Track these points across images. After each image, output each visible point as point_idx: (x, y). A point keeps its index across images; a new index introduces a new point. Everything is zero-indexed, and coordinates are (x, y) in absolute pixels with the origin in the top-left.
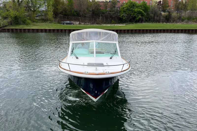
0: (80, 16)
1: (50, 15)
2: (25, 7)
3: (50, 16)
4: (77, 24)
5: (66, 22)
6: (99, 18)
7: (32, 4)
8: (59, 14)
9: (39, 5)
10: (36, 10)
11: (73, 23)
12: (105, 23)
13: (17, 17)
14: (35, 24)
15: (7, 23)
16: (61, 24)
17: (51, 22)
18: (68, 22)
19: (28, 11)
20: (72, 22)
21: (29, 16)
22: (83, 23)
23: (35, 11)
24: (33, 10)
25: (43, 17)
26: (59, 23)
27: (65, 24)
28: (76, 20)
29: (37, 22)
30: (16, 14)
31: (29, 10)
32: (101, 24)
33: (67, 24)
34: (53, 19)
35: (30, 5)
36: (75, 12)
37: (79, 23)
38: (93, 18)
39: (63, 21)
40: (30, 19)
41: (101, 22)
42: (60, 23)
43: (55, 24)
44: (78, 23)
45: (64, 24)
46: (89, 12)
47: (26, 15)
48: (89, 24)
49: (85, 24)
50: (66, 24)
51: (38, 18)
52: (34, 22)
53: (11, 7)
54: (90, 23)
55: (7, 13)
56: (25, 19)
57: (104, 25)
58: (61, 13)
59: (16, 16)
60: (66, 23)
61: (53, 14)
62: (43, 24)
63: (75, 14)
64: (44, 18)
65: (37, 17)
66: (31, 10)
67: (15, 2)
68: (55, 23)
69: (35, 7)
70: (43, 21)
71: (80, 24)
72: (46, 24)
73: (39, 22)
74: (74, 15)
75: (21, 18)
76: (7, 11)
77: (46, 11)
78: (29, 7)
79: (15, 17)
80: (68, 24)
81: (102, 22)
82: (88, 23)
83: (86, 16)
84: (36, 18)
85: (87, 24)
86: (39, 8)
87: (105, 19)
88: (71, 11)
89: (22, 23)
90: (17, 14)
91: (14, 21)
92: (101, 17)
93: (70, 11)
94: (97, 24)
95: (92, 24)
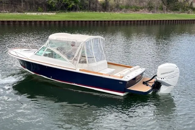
6: (21, 5)
12: (29, 11)
32: (24, 13)
38: (12, 4)
41: (24, 10)
48: (7, 13)
54: (8, 11)
57: (28, 14)
81: (26, 10)
82: (5, 11)
85: (4, 12)
87: (29, 6)
92: (24, 3)
94: (19, 12)
95: (11, 12)
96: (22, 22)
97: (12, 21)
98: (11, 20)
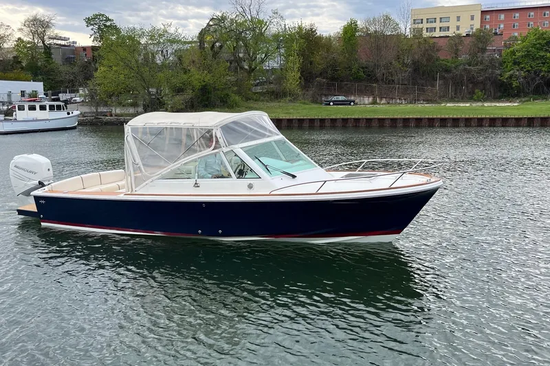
0: (376, 81)
1: (293, 80)
2: (227, 61)
3: (291, 83)
4: (366, 102)
5: (335, 98)
6: (433, 86)
7: (247, 52)
8: (317, 77)
9: (264, 55)
10: (256, 68)
11: (354, 102)
12: (452, 100)
13: (209, 87)
14: (252, 105)
15: (183, 103)
16: (321, 104)
17: (294, 98)
18: (341, 98)
19: (236, 71)
20: (352, 98)
21: (236, 83)
22: (384, 101)
23: (253, 70)
24: (246, 67)
25: (272, 86)
26: (315, 101)
27: (331, 104)
28: (362, 92)
29: (256, 101)
30: (206, 80)
31: (237, 69)
32: (439, 103)
33: (337, 103)
34: (299, 92)
35: (241, 55)
36: (363, 68)
37: (371, 99)
38: (414, 84)
39: (325, 95)
40: (239, 93)
41: (440, 97)
42: (318, 101)
43: (304, 103)
44: (368, 100)
45: (329, 104)
46: (403, 66)
47: (229, 80)
48: (402, 103)
49: (388, 103)
50: (334, 104)
51: (259, 89)
52: (248, 99)
53: (194, 62)
54: (405, 100)
55: (185, 77)
56: (226, 92)
57: (448, 105)
58: (321, 74)
59: (206, 85)
60: (333, 102)
61: (300, 78)
62: (272, 104)
63: (362, 74)
64: (275, 89)
65: (256, 86)
66: (242, 68)
67: (204, 48)
68: (303, 101)
69: (253, 59)
70: (272, 97)
71: (374, 103)
72: (281, 104)
73: (263, 101)
74: (358, 79)
75: (218, 90)
76: (185, 73)
77: (281, 69)
78: (239, 61)
79: (201, 89)
80: (341, 105)
81: (443, 97)
82: (398, 101)
83: (393, 81)
84: (254, 89)
85: (396, 103)
86: (263, 61)
87: (454, 88)
88: (350, 68)
89: (218, 102)
90: (208, 78)
91: (199, 98)
92: (441, 82)
93: (347, 66)
94: (428, 101)
95: (411, 103)
96: (435, 121)
97: (413, 119)
98: (411, 117)
